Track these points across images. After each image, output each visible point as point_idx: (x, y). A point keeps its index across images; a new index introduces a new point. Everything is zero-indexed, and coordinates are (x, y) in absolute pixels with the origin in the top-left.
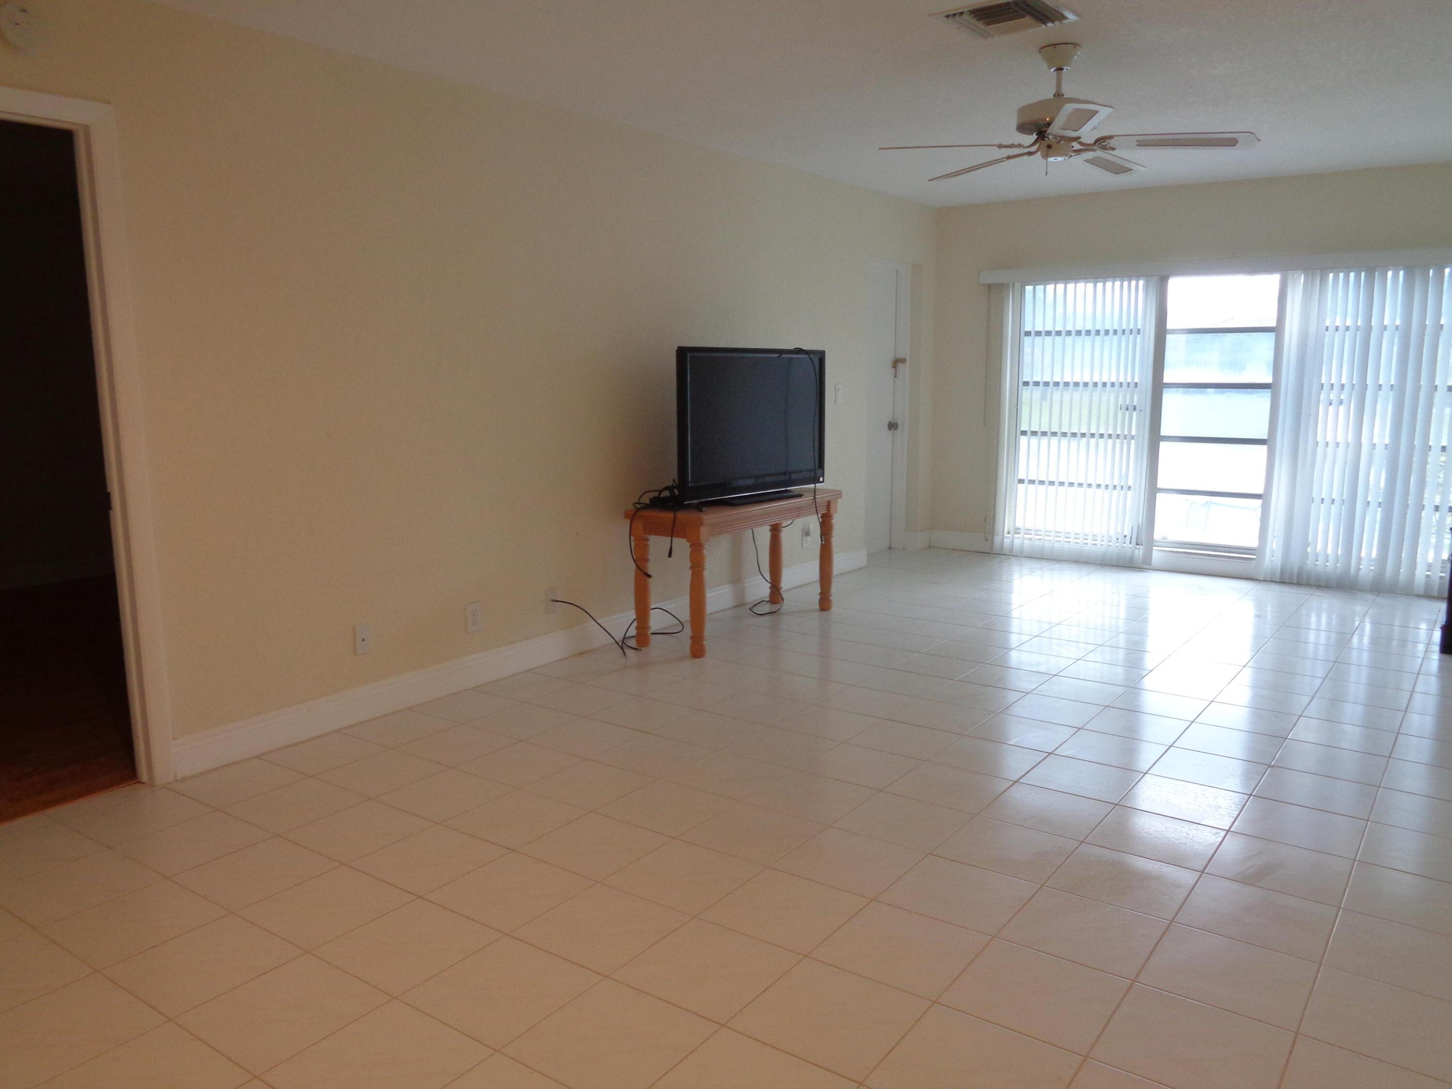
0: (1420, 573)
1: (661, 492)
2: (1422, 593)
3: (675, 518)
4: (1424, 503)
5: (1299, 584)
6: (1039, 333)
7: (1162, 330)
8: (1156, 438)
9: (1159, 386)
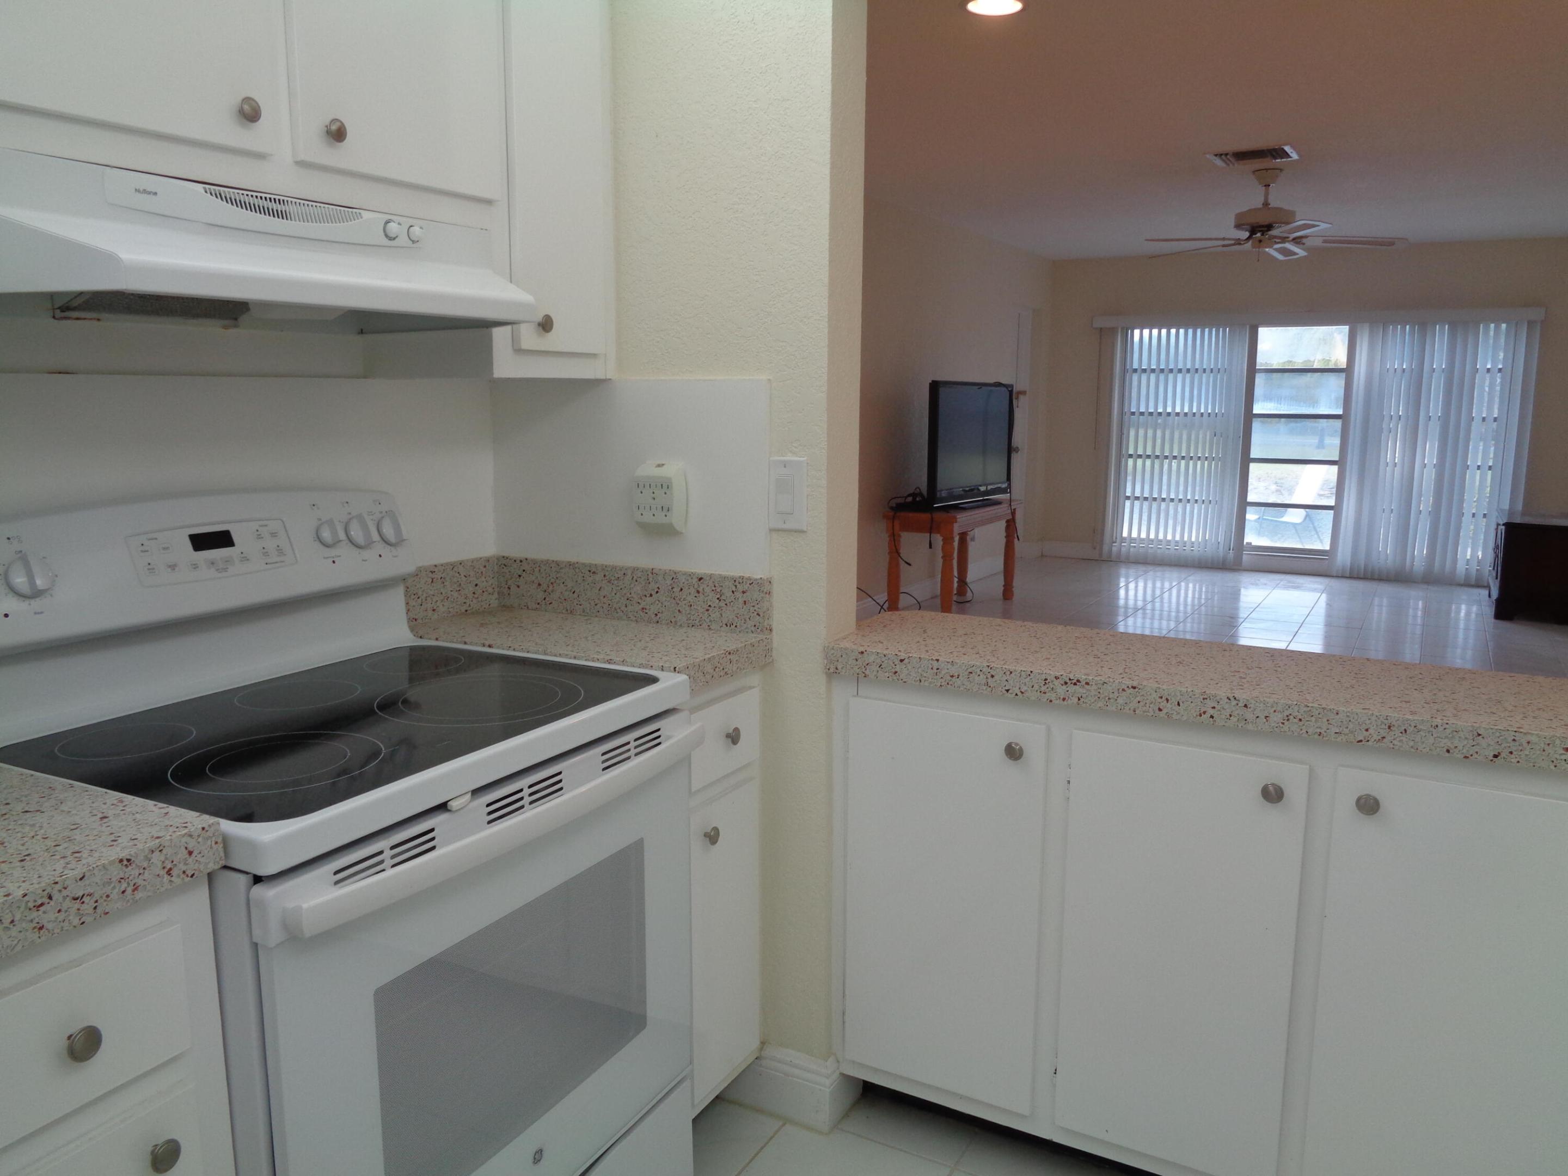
0: (1461, 567)
1: (906, 498)
2: (1462, 582)
3: (932, 518)
4: (1464, 511)
5: (1365, 578)
6: (1144, 371)
7: (1252, 370)
8: (1247, 460)
9: (1249, 416)
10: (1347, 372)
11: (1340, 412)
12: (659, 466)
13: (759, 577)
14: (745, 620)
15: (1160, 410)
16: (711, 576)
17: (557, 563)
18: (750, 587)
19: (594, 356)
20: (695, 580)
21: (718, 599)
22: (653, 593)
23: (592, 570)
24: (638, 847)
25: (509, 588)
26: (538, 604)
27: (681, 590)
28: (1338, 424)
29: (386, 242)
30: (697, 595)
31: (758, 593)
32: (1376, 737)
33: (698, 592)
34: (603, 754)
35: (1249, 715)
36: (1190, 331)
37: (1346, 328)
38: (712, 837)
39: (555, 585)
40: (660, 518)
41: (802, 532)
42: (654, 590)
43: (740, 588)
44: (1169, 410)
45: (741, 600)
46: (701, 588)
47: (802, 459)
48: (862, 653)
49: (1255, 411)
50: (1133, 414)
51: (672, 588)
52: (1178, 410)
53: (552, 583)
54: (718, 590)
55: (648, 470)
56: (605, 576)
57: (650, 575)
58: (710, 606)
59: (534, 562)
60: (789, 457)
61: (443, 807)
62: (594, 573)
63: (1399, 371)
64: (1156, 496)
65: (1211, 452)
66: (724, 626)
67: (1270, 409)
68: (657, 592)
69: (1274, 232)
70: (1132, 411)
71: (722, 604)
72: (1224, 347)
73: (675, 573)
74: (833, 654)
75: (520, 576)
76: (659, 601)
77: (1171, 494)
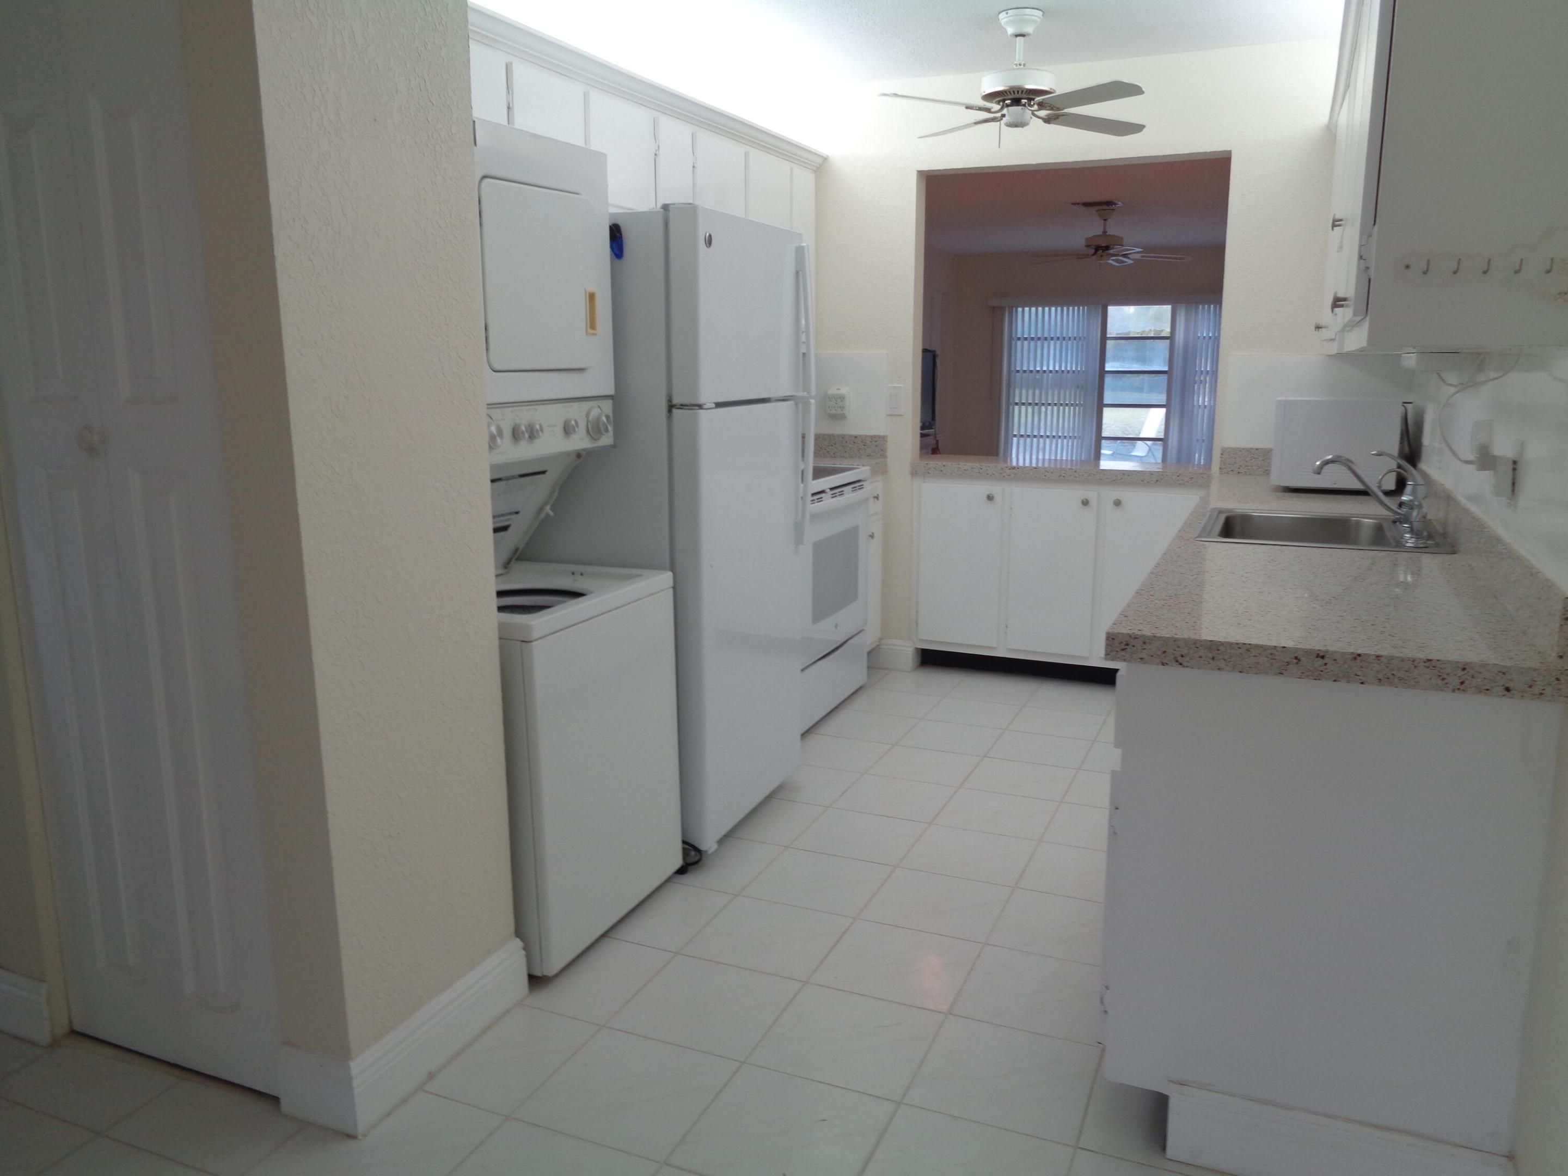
6: (1026, 339)
7: (1104, 338)
8: (1101, 405)
9: (1103, 373)
10: (1171, 338)
11: (1166, 369)
12: (838, 389)
13: (882, 435)
14: (878, 453)
15: (1038, 369)
16: (860, 436)
18: (879, 439)
20: (853, 438)
21: (864, 444)
27: (847, 442)
28: (1165, 377)
30: (854, 444)
31: (882, 442)
32: (1119, 478)
33: (854, 442)
34: (851, 488)
35: (1077, 475)
36: (1059, 309)
37: (1169, 307)
40: (839, 411)
41: (901, 415)
42: (833, 443)
43: (874, 440)
44: (1045, 368)
45: (875, 444)
46: (856, 441)
47: (902, 385)
49: (1107, 369)
50: (1018, 371)
51: (842, 442)
52: (1051, 368)
54: (864, 441)
55: (833, 391)
57: (832, 437)
60: (896, 385)
63: (1207, 338)
64: (1036, 434)
65: (1075, 400)
66: (870, 455)
67: (1117, 367)
69: (1111, 251)
70: (1017, 369)
71: (866, 446)
72: (1083, 319)
73: (844, 435)
74: (913, 465)
76: (835, 448)
77: (1047, 432)
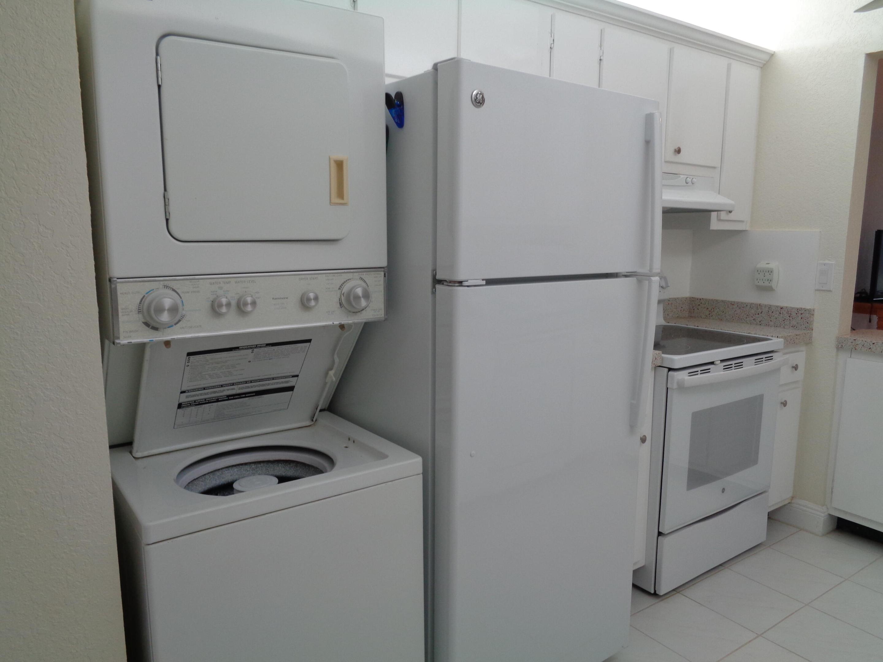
12: (767, 264)
13: (809, 308)
14: (801, 325)
16: (786, 307)
17: (717, 301)
18: (805, 312)
19: (742, 221)
20: (779, 309)
21: (789, 316)
22: (760, 313)
23: (732, 304)
24: (761, 397)
25: (694, 310)
26: (706, 316)
27: (773, 312)
29: (686, 184)
30: (779, 314)
31: (808, 314)
33: (780, 313)
34: (756, 360)
38: (784, 404)
39: (715, 309)
40: (767, 284)
41: (830, 291)
42: (760, 312)
43: (800, 312)
45: (800, 317)
46: (782, 312)
47: (833, 262)
48: (855, 340)
51: (768, 312)
53: (713, 308)
54: (790, 313)
55: (762, 265)
56: (738, 306)
57: (759, 306)
58: (785, 319)
59: (706, 300)
60: (827, 262)
61: (712, 363)
62: (733, 305)
66: (791, 327)
68: (761, 313)
71: (791, 318)
73: (770, 306)
74: (841, 340)
75: (699, 305)
76: (762, 316)
